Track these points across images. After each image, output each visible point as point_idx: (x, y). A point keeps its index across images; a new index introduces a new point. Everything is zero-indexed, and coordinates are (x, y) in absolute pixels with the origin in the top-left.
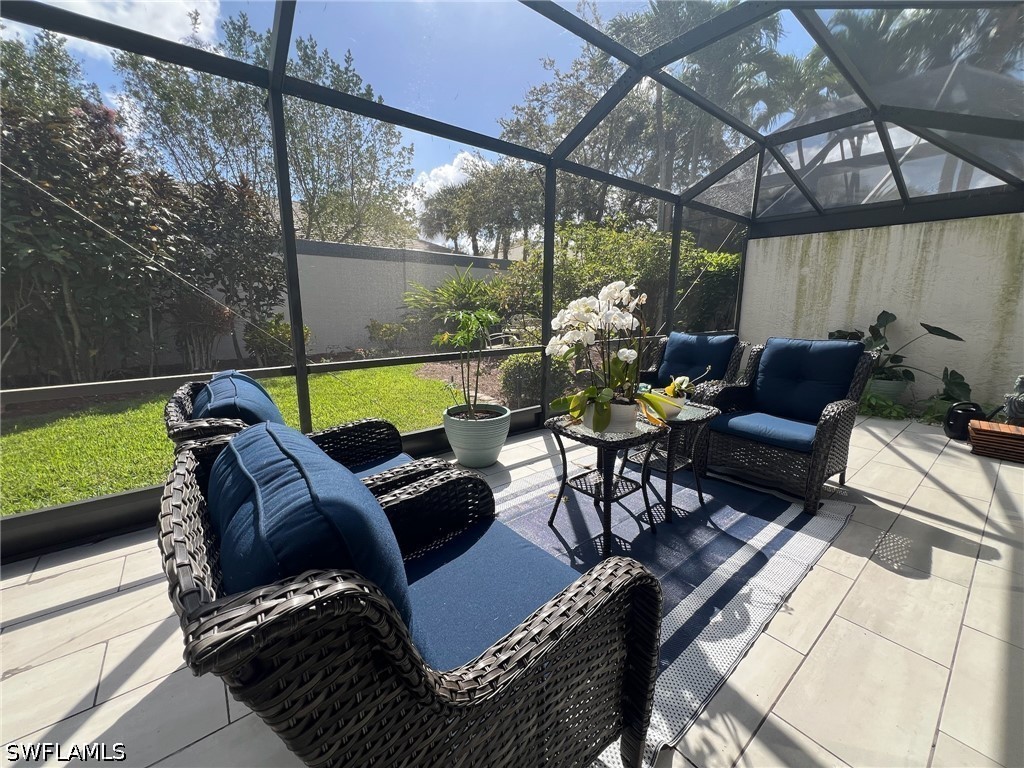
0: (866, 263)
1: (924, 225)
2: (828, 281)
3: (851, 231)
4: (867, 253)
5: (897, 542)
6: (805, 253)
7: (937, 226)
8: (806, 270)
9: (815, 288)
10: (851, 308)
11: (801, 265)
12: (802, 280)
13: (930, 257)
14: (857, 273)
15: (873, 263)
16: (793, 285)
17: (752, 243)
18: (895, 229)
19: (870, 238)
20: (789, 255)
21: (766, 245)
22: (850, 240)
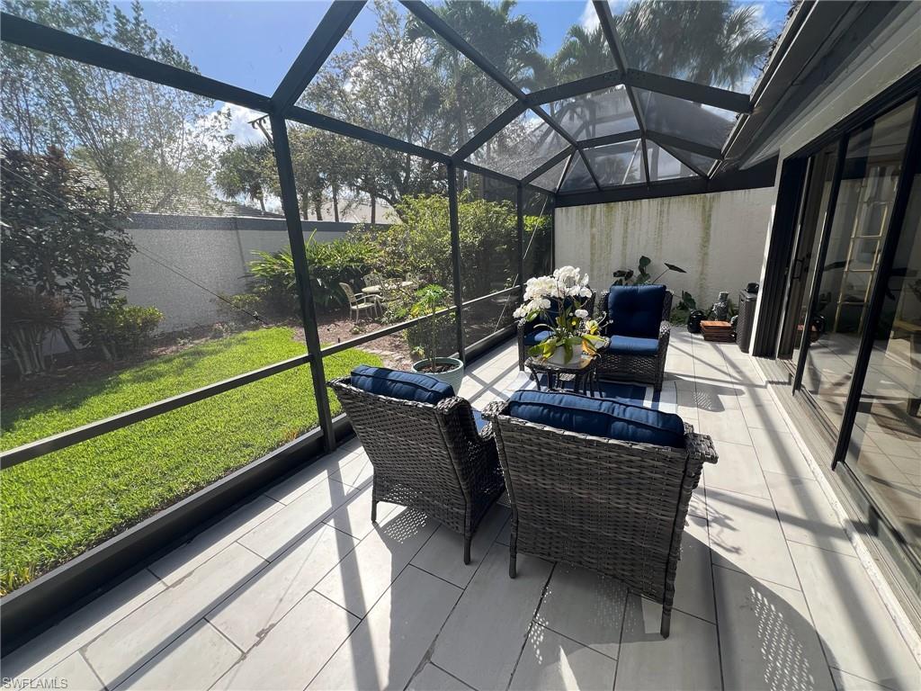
0: (630, 224)
1: (659, 200)
2: (609, 236)
3: (620, 203)
4: (630, 218)
5: (703, 396)
6: (593, 218)
7: (666, 200)
8: (594, 229)
9: (601, 242)
10: (624, 255)
11: (592, 227)
12: (593, 237)
13: (665, 220)
14: (626, 231)
15: (634, 224)
16: (587, 240)
17: (558, 210)
18: (645, 201)
19: (631, 208)
20: (583, 220)
21: (567, 212)
22: (620, 208)
